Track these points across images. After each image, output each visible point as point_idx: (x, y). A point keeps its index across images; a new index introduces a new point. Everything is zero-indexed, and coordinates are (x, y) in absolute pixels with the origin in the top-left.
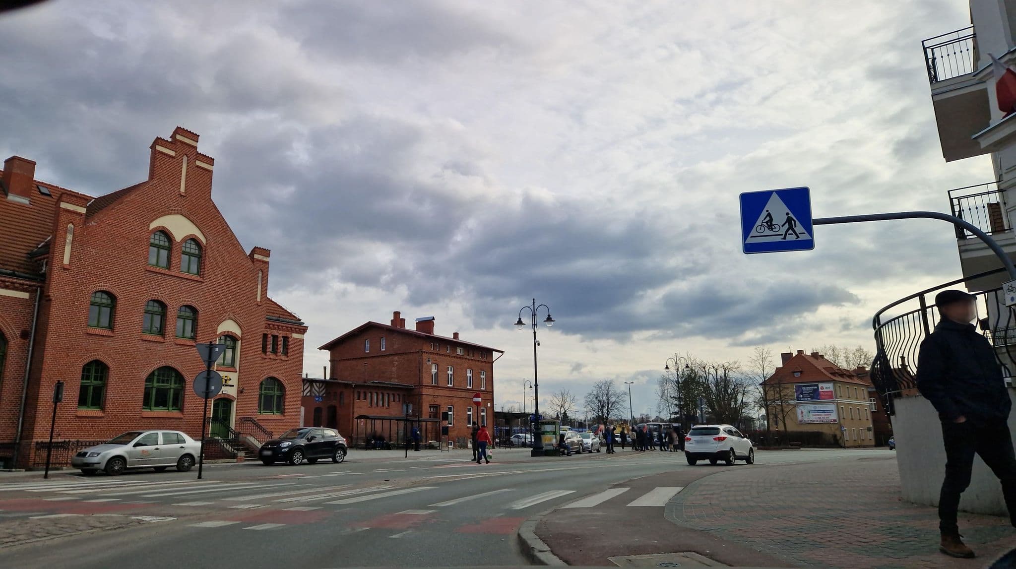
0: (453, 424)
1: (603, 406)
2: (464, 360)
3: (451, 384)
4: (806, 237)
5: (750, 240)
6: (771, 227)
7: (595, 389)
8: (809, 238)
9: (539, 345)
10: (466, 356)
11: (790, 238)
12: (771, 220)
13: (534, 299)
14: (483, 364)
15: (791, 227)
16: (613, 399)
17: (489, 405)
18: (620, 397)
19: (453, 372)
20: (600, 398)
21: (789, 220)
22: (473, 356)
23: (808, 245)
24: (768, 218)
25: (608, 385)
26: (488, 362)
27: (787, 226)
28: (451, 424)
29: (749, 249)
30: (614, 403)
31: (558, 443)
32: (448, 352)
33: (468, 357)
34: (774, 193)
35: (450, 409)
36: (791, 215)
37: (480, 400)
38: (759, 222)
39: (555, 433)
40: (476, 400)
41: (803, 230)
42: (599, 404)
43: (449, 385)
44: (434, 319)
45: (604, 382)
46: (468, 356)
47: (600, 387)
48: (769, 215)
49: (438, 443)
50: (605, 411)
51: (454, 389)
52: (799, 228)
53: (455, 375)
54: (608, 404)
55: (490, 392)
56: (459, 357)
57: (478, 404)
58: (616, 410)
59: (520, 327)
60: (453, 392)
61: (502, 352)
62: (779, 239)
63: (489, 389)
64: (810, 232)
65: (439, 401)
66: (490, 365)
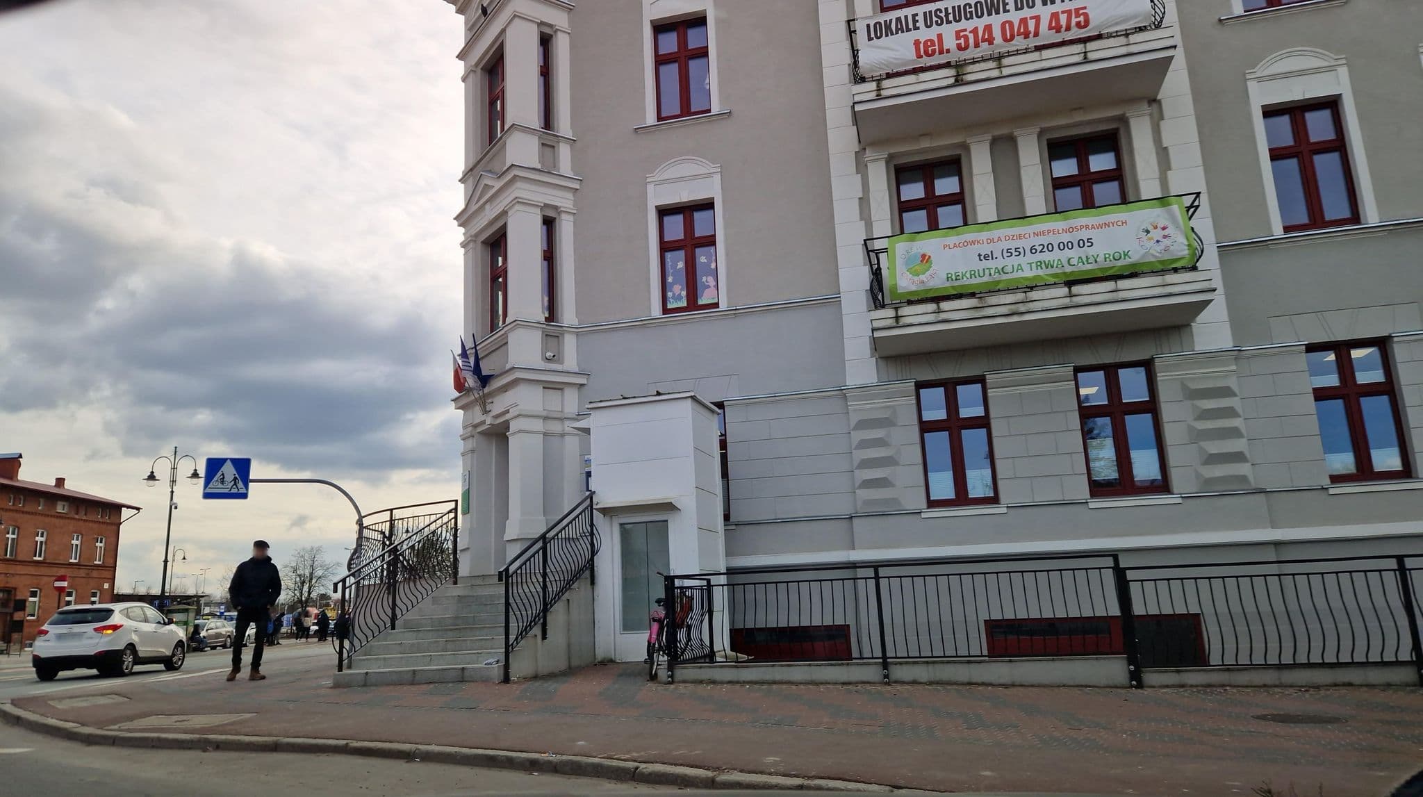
0: (38, 617)
1: (303, 583)
2: (67, 521)
3: (40, 556)
4: (243, 491)
5: (208, 490)
6: (222, 482)
7: (294, 559)
8: (245, 492)
9: (176, 508)
10: (73, 515)
11: (233, 491)
12: (224, 478)
13: (176, 448)
14: (104, 527)
15: (235, 484)
16: (319, 572)
17: (106, 586)
18: (330, 569)
19: (47, 539)
20: (300, 572)
21: (235, 479)
22: (86, 514)
23: (244, 496)
24: (222, 477)
25: (314, 552)
26: (111, 524)
27: (233, 482)
28: (33, 615)
29: (207, 496)
30: (320, 577)
31: (190, 635)
32: (40, 508)
33: (77, 517)
34: (229, 460)
35: (34, 594)
36: (237, 476)
37: (65, 584)
38: (215, 479)
39: (186, 623)
40: (58, 584)
41: (242, 486)
42: (298, 579)
43: (37, 558)
44: (21, 456)
45: (309, 548)
46: (77, 514)
47: (302, 557)
48: (223, 474)
49: (6, 645)
50: (306, 588)
51: (45, 563)
52: (240, 485)
53: (48, 543)
54: (311, 579)
55: (111, 567)
56: (60, 516)
57: (61, 589)
58: (321, 588)
59: (151, 482)
60: (42, 569)
61: (138, 509)
62: (226, 491)
63: (110, 562)
64: (247, 487)
65: (13, 582)
66: (115, 528)
